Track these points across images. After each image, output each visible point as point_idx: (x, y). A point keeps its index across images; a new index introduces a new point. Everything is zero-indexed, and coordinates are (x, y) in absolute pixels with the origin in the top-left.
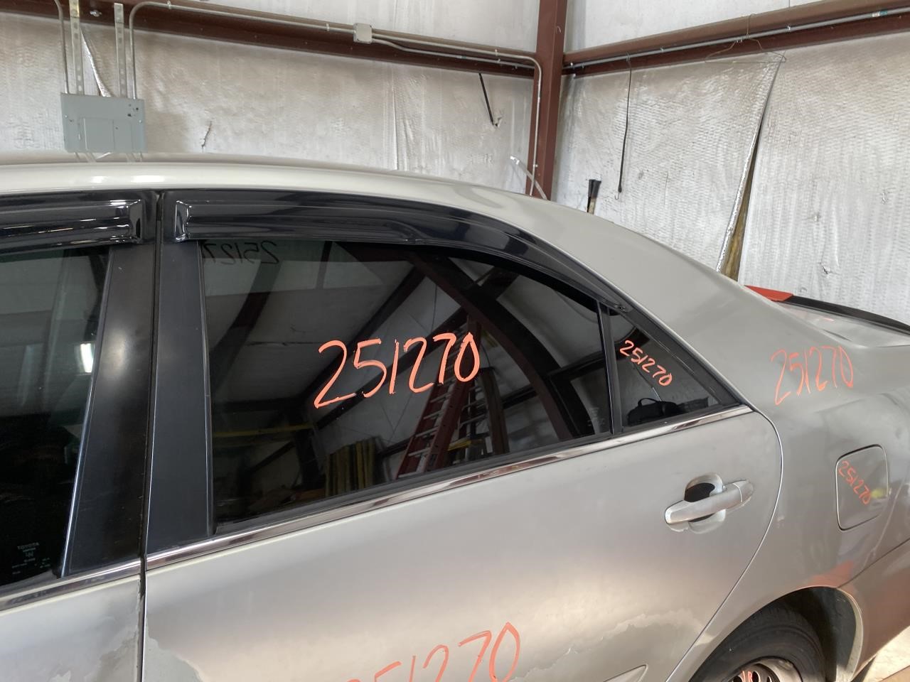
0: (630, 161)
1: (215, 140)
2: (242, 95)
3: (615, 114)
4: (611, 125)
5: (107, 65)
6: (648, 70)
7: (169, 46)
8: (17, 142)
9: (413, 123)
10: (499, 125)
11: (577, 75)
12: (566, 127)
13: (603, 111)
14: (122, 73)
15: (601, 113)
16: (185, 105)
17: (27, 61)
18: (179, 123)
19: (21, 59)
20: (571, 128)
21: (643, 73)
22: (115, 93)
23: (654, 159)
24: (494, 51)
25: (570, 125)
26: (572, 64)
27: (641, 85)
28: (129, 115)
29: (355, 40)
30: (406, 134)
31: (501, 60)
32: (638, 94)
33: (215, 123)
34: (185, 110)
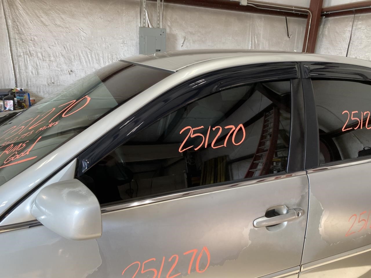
0: (350, 53)
1: (186, 44)
2: (197, 26)
3: (344, 33)
4: (342, 38)
5: (152, 16)
6: (362, 15)
7: (173, 8)
8: (121, 44)
9: (257, 37)
10: (291, 38)
11: (325, 17)
12: (319, 39)
13: (338, 32)
14: (158, 18)
15: (337, 33)
16: (177, 31)
17: (126, 15)
18: (174, 37)
19: (124, 14)
20: (322, 39)
21: (360, 16)
22: (154, 27)
23: (363, 52)
24: (293, 8)
25: (321, 37)
26: (325, 12)
27: (358, 21)
28: (161, 35)
29: (240, 4)
30: (255, 42)
31: (295, 11)
32: (357, 25)
33: (187, 37)
34: (177, 32)
